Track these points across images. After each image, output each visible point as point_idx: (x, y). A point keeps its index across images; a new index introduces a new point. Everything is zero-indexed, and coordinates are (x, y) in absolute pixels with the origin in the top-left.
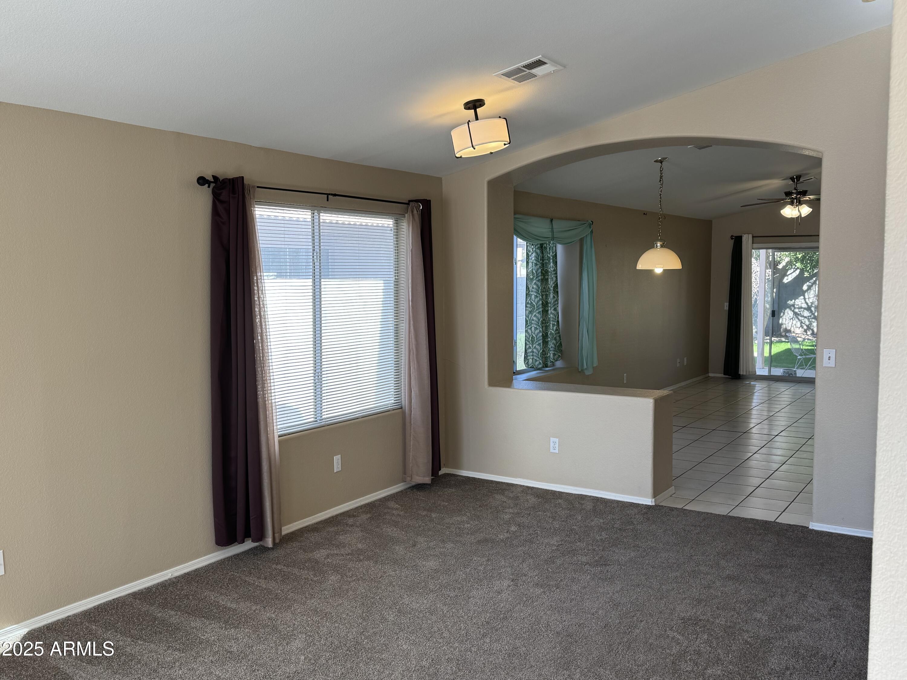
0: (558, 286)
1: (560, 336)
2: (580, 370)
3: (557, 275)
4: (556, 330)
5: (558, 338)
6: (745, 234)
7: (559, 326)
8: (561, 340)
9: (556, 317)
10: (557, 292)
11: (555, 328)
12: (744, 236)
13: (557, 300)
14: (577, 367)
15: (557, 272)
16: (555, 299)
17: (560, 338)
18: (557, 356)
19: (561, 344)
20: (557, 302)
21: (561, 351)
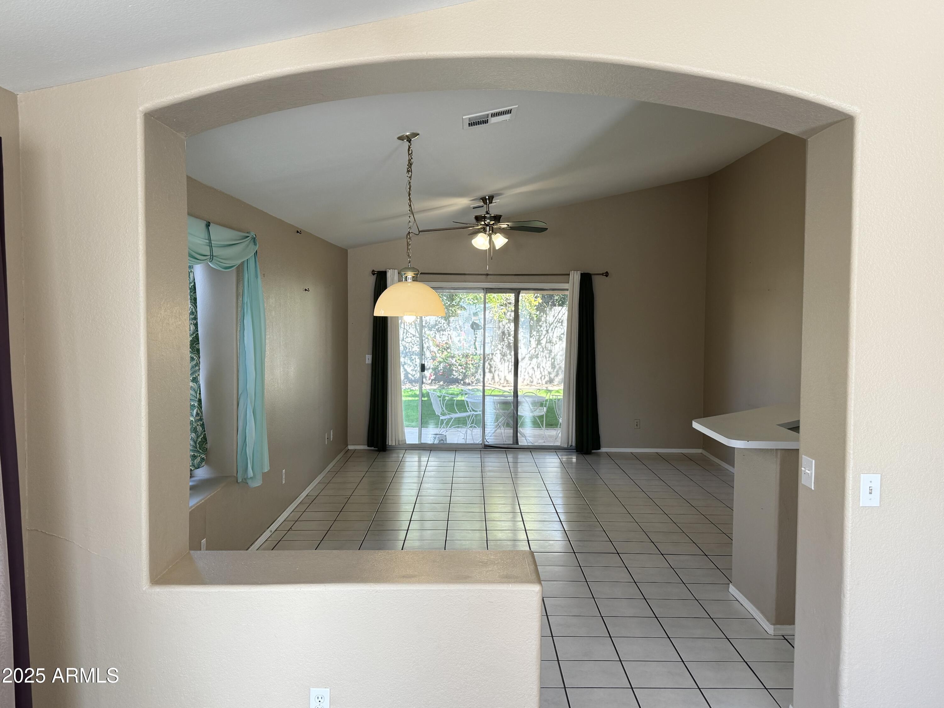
0: (199, 341)
1: (203, 425)
2: (240, 480)
3: (197, 322)
4: (197, 414)
5: (199, 429)
6: (390, 269)
7: (201, 408)
8: (204, 431)
9: (196, 393)
10: (198, 350)
11: (195, 412)
12: (388, 271)
13: (198, 364)
14: (235, 475)
15: (196, 316)
16: (195, 362)
17: (203, 428)
18: (199, 459)
19: (205, 438)
20: (197, 368)
21: (205, 450)
